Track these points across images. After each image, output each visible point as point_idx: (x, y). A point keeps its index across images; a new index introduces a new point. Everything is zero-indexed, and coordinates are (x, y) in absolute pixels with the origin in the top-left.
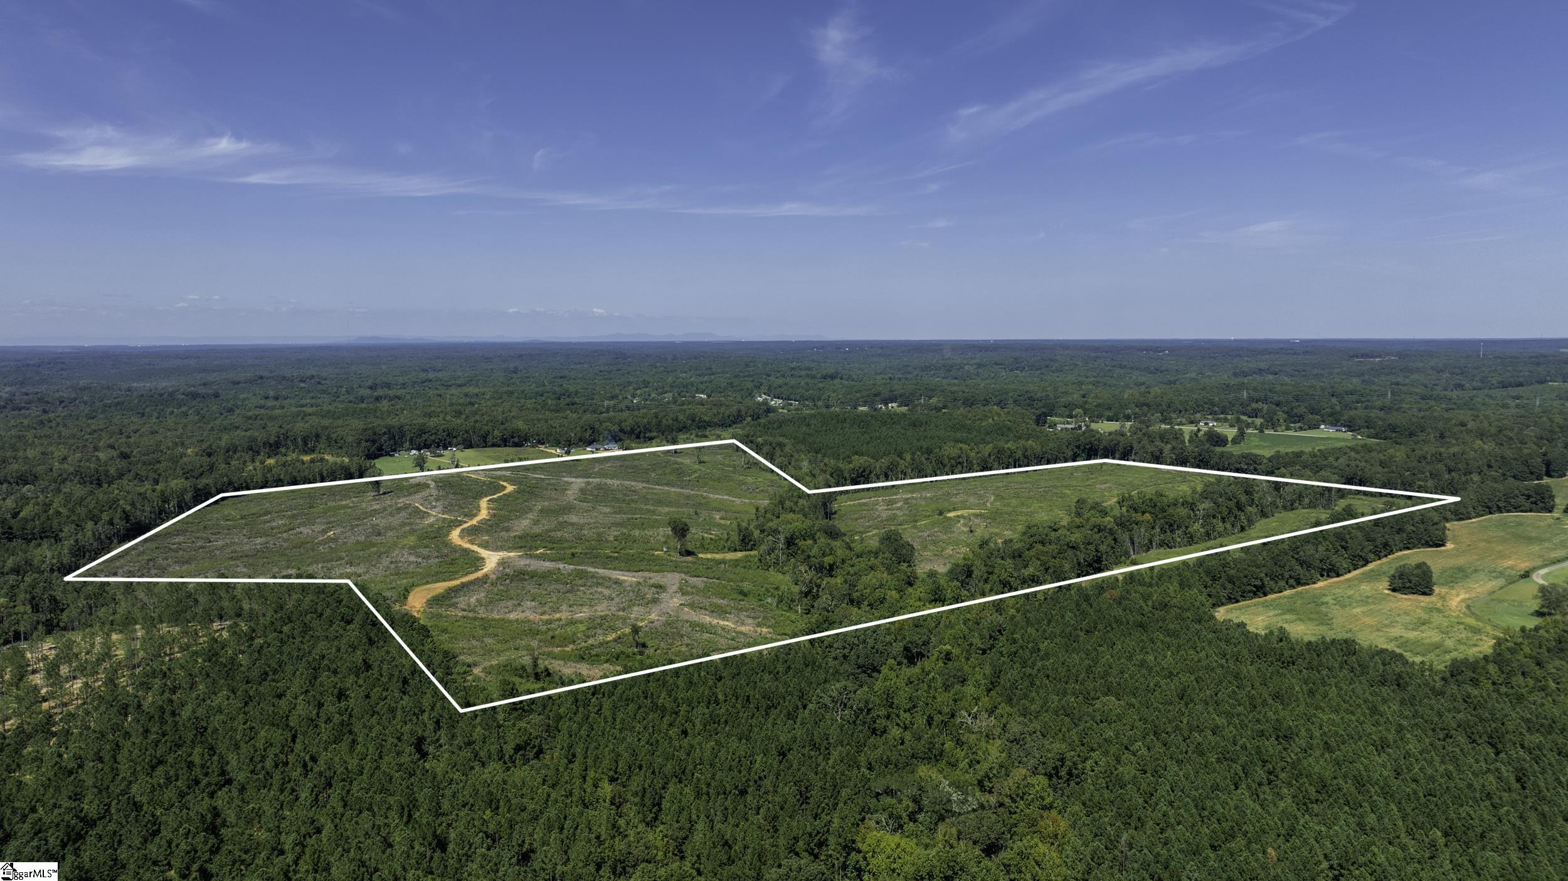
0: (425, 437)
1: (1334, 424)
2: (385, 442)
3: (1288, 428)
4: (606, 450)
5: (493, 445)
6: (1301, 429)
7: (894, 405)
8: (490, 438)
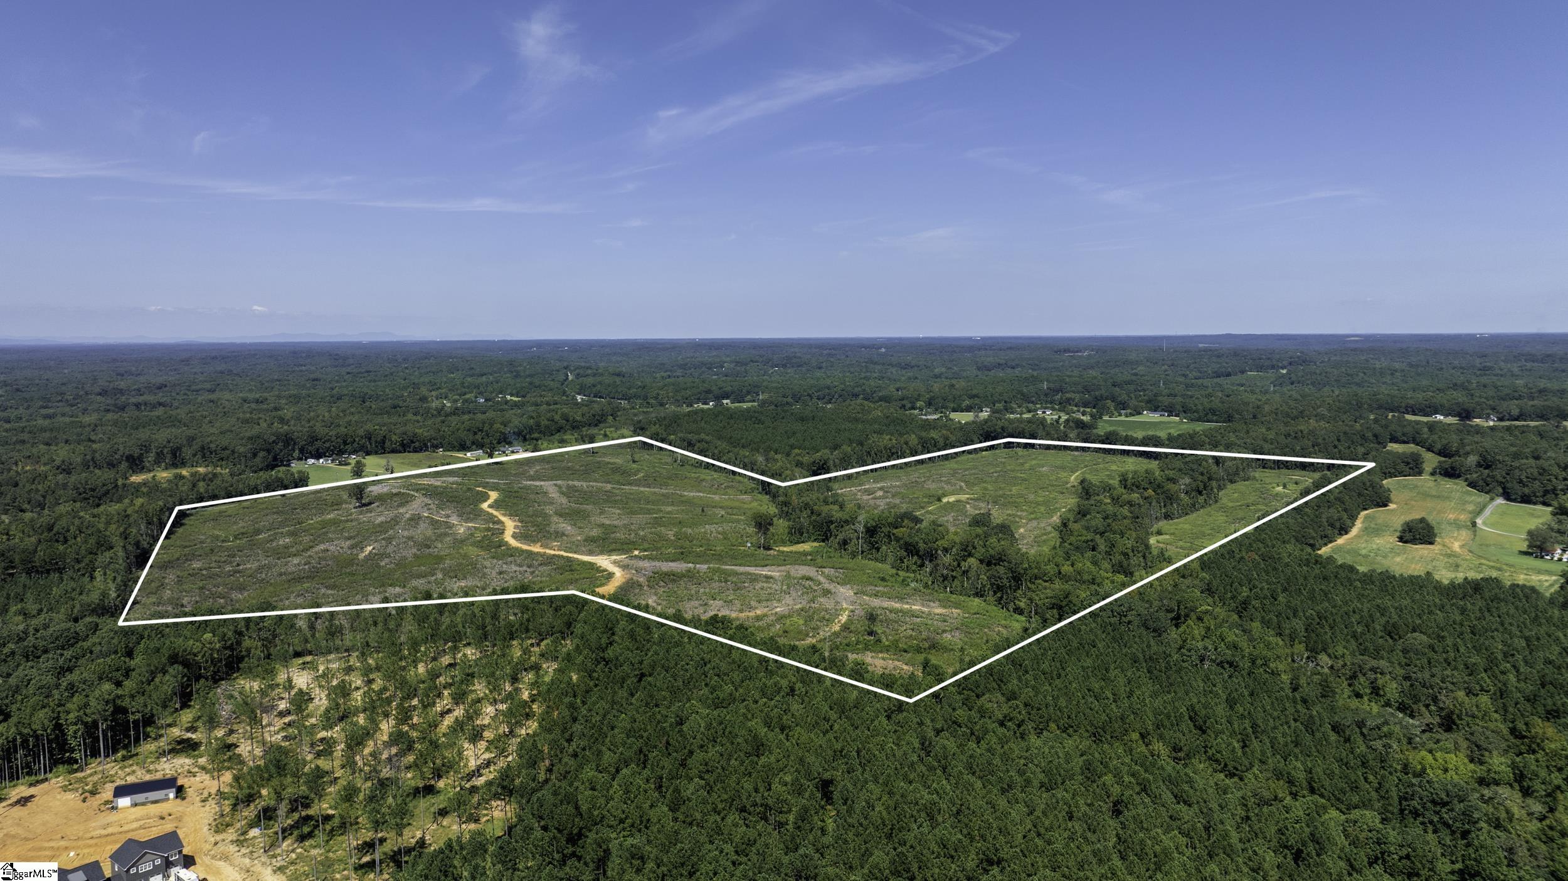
0: (318, 444)
1: (1155, 409)
2: (281, 450)
3: (1120, 415)
4: (513, 452)
5: (393, 451)
6: (1132, 415)
7: (728, 401)
8: (388, 444)
